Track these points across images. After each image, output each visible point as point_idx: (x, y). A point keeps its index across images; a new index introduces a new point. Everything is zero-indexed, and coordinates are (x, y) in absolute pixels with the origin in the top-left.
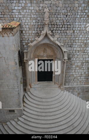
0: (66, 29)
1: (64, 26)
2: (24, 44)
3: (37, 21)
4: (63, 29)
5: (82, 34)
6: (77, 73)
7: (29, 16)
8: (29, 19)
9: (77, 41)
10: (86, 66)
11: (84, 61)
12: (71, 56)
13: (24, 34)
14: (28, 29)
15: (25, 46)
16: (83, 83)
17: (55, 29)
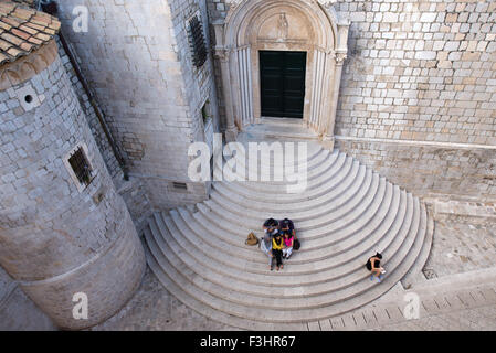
6: (380, 101)
11: (407, 62)
12: (362, 42)
15: (220, 6)
16: (397, 134)
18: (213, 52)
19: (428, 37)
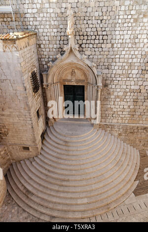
0: (101, 41)
1: (97, 37)
2: (44, 63)
3: (59, 30)
4: (97, 41)
5: (126, 49)
6: (118, 107)
7: (48, 23)
8: (48, 27)
9: (117, 60)
10: (131, 97)
11: (128, 90)
12: (108, 82)
13: (43, 50)
14: (47, 42)
15: (46, 66)
16: (127, 121)
17: (84, 41)
18: (42, 85)
19: (136, 79)
